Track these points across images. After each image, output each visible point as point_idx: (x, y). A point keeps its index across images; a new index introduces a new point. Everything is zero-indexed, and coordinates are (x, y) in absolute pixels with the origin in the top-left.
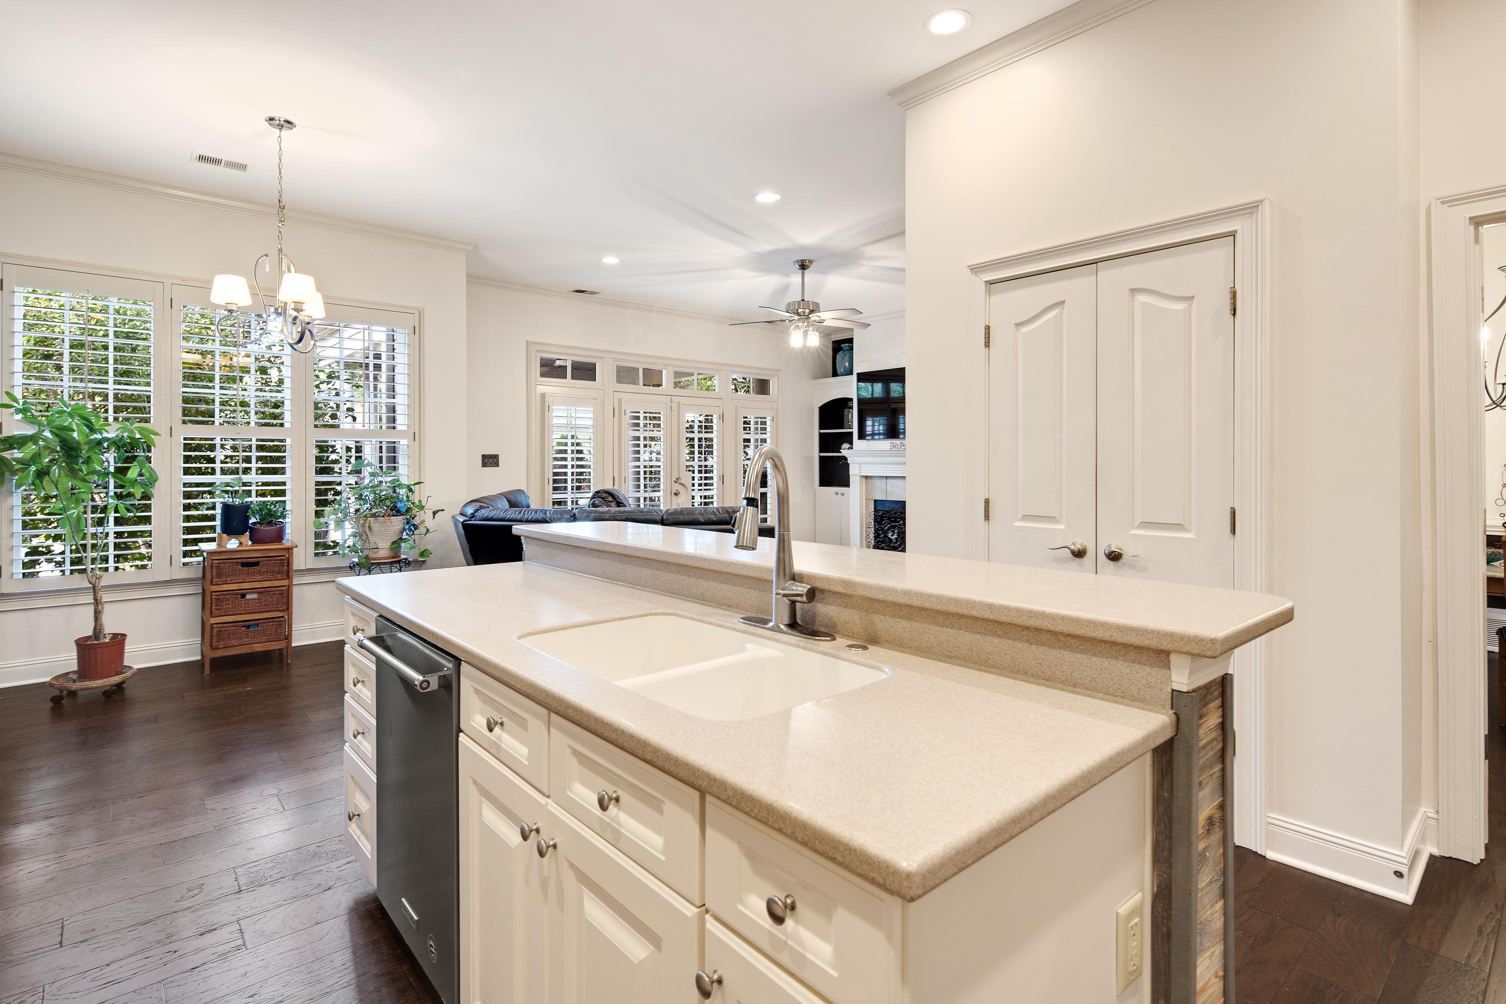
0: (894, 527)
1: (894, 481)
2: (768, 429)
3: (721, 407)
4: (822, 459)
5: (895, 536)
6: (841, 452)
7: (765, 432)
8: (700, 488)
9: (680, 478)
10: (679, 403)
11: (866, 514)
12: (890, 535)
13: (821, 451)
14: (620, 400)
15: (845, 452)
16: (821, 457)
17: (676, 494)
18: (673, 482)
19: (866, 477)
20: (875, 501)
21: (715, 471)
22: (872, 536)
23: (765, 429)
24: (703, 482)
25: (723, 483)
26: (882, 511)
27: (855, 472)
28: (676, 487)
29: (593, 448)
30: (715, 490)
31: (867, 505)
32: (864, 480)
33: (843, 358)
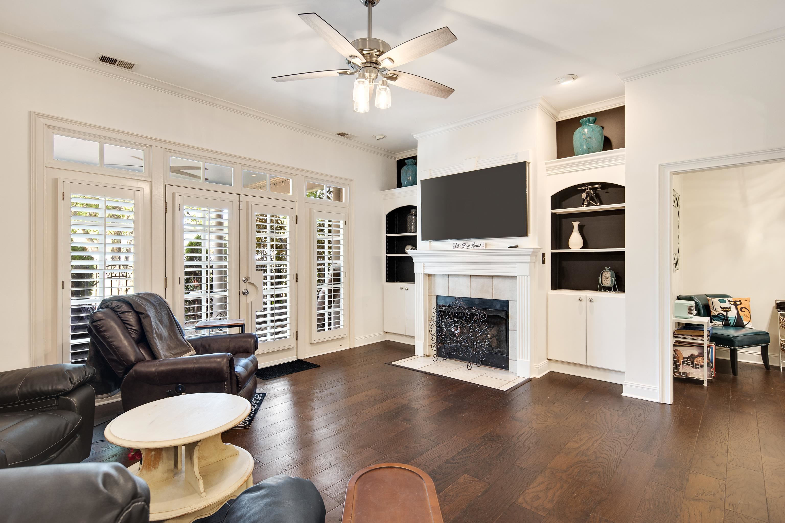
0: (458, 322)
1: (456, 279)
2: (342, 232)
3: (294, 209)
4: (389, 260)
5: (458, 331)
6: (405, 253)
7: (339, 234)
8: (272, 287)
9: (249, 277)
10: (248, 202)
11: (429, 309)
12: (453, 329)
13: (387, 252)
14: (174, 195)
15: (409, 252)
16: (387, 257)
17: (244, 294)
18: (241, 281)
19: (429, 275)
20: (437, 296)
21: (288, 270)
22: (435, 329)
23: (339, 232)
24: (274, 281)
25: (297, 281)
26: (445, 306)
27: (418, 270)
28: (245, 287)
29: (135, 246)
30: (288, 289)
31: (430, 300)
32: (427, 277)
33: (406, 172)
